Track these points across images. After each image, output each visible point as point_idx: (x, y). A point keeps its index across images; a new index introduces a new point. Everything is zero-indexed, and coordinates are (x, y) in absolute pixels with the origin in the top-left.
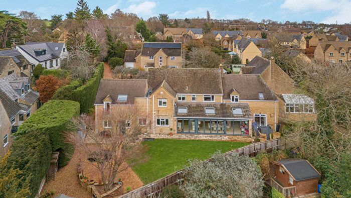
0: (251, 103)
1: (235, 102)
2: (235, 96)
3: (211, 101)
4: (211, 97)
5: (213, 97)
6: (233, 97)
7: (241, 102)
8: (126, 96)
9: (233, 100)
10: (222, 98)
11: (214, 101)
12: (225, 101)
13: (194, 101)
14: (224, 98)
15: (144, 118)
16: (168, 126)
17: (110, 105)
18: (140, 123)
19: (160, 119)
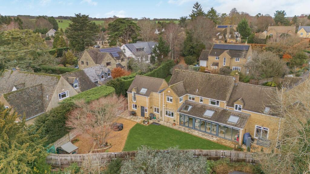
0: (254, 115)
1: (237, 110)
2: (238, 105)
3: (216, 106)
4: (216, 102)
5: (218, 102)
6: (236, 106)
7: (244, 112)
8: (146, 90)
9: (236, 109)
10: (225, 104)
11: (219, 106)
12: (228, 108)
13: (201, 102)
14: (227, 105)
15: (158, 108)
16: (173, 118)
17: (136, 94)
18: (155, 111)
19: (168, 111)
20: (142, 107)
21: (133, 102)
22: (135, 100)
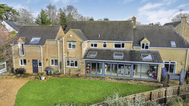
0: (162, 51)
2: (145, 44)
3: (121, 48)
4: (121, 44)
5: (123, 44)
7: (151, 50)
8: (39, 39)
9: (143, 48)
10: (132, 44)
11: (124, 48)
12: (135, 48)
13: (105, 48)
14: (134, 45)
15: (56, 59)
16: (77, 67)
17: (24, 45)
18: (52, 63)
19: (70, 61)
20: (33, 60)
21: (21, 57)
22: (23, 54)
